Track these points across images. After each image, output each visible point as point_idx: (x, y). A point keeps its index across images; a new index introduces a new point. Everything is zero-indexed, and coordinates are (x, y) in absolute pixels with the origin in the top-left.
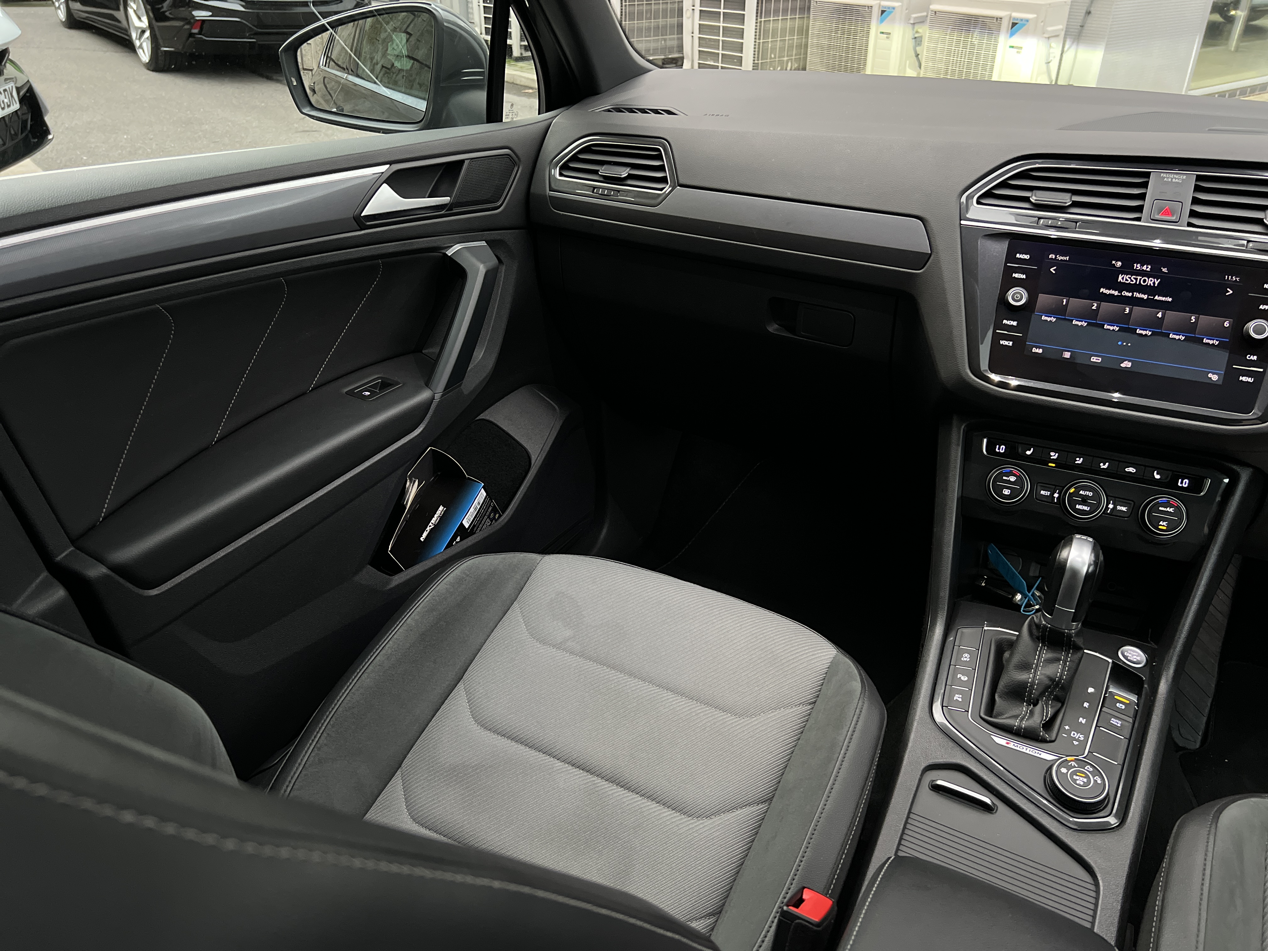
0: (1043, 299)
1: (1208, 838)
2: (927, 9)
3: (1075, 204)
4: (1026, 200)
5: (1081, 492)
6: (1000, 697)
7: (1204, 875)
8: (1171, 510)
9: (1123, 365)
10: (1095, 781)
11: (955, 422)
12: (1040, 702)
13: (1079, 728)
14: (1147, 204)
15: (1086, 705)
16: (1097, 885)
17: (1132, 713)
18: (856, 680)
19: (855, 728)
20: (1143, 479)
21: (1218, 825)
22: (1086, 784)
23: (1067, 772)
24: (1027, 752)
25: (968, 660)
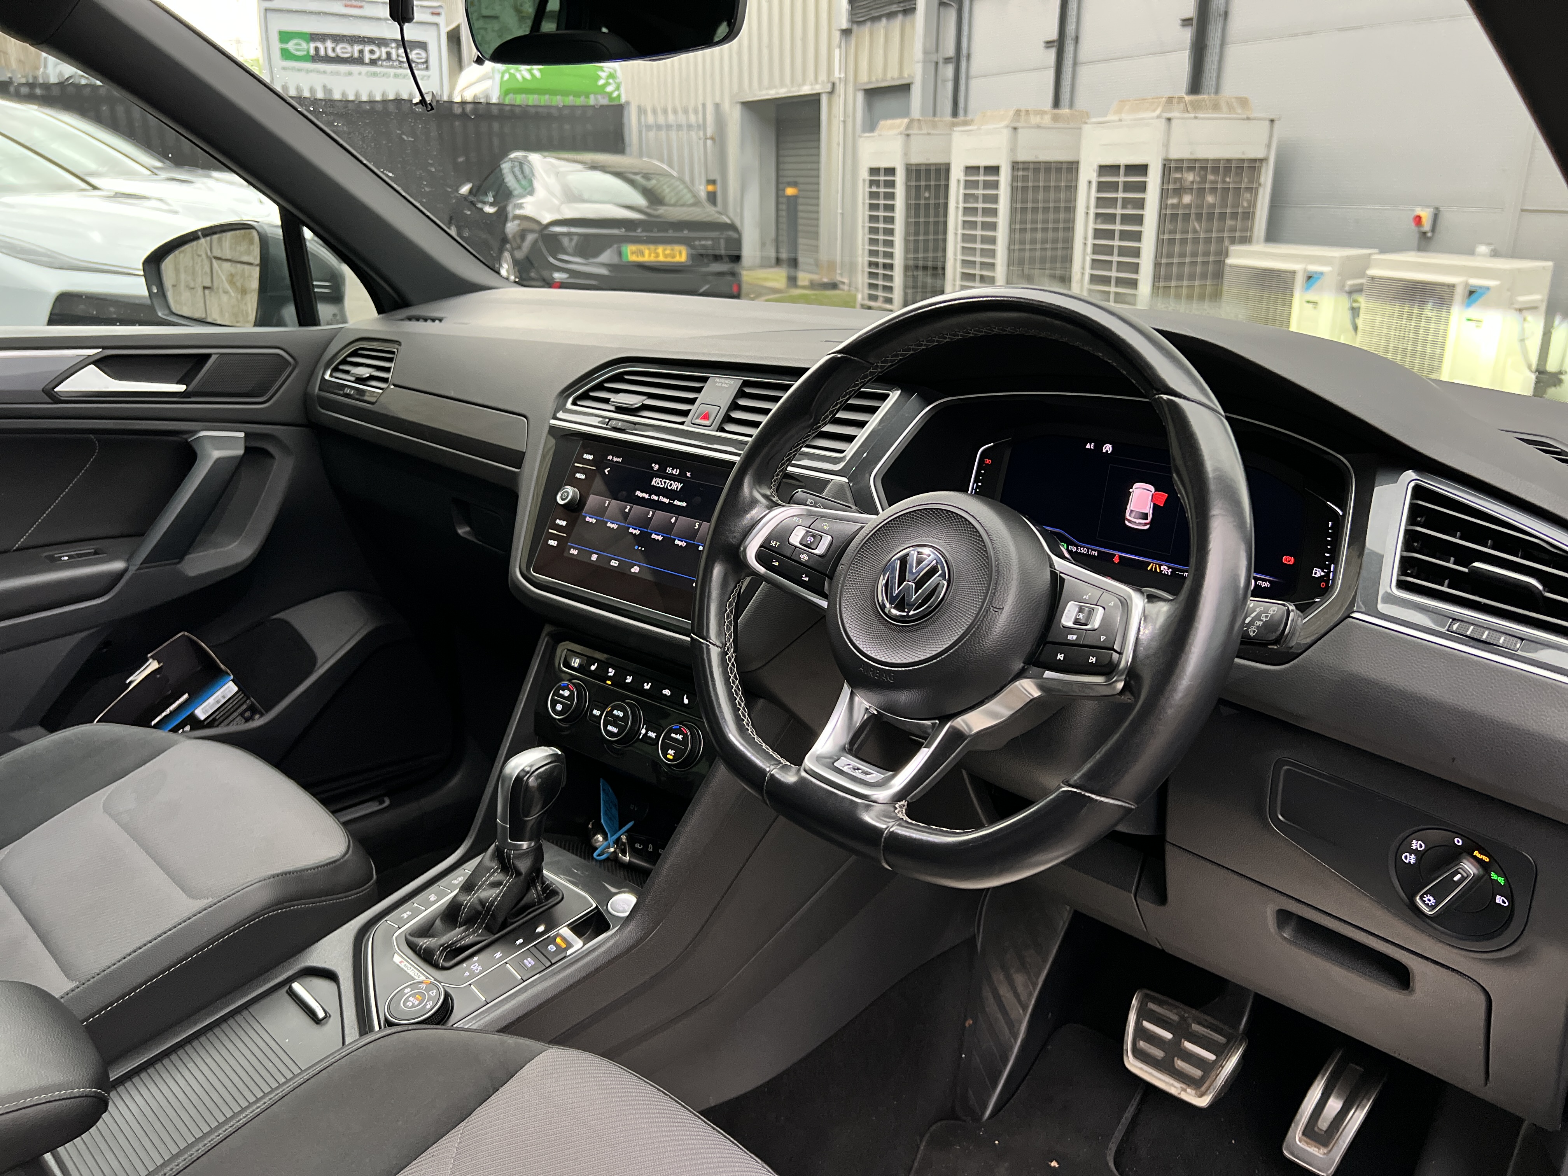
0: (593, 500)
2: (1363, 275)
4: (610, 401)
5: (616, 712)
8: (680, 738)
9: (633, 570)
10: (425, 1005)
13: (485, 961)
14: (695, 408)
15: (519, 941)
17: (557, 957)
20: (673, 702)
23: (408, 993)
24: (411, 973)
25: (458, 883)
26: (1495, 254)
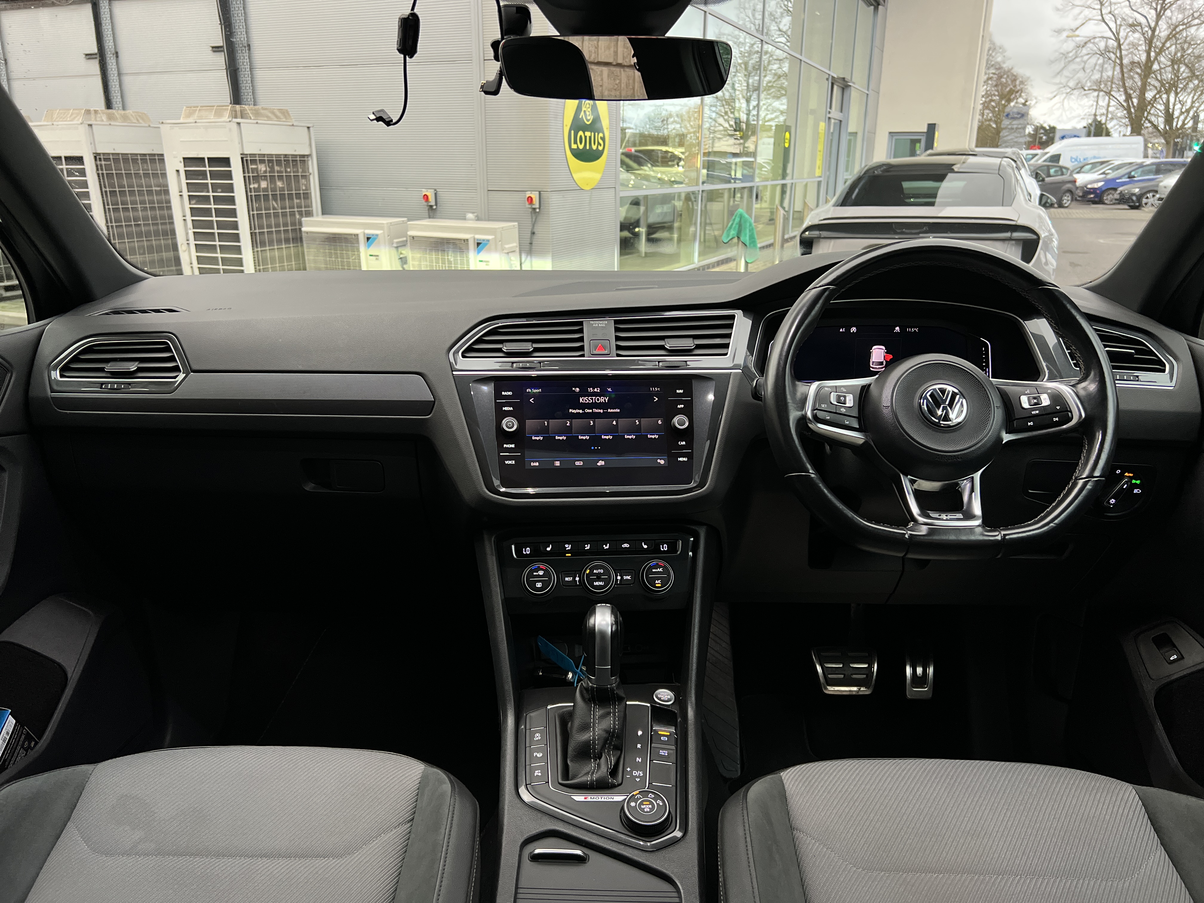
0: (530, 423)
1: (743, 813)
2: (406, 236)
3: (536, 350)
4: (500, 350)
5: (595, 571)
6: (572, 761)
7: (746, 842)
8: (661, 570)
9: (599, 464)
10: (658, 804)
11: (486, 537)
12: (603, 754)
13: (637, 767)
14: (586, 343)
15: (639, 746)
16: (678, 891)
17: (673, 741)
18: (445, 783)
19: (452, 824)
20: (636, 550)
21: (748, 800)
22: (652, 809)
23: (636, 805)
24: (603, 800)
25: (540, 738)
26: (478, 219)
